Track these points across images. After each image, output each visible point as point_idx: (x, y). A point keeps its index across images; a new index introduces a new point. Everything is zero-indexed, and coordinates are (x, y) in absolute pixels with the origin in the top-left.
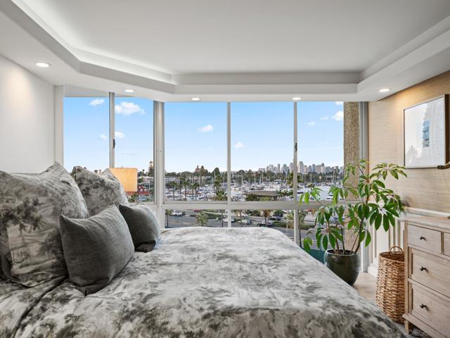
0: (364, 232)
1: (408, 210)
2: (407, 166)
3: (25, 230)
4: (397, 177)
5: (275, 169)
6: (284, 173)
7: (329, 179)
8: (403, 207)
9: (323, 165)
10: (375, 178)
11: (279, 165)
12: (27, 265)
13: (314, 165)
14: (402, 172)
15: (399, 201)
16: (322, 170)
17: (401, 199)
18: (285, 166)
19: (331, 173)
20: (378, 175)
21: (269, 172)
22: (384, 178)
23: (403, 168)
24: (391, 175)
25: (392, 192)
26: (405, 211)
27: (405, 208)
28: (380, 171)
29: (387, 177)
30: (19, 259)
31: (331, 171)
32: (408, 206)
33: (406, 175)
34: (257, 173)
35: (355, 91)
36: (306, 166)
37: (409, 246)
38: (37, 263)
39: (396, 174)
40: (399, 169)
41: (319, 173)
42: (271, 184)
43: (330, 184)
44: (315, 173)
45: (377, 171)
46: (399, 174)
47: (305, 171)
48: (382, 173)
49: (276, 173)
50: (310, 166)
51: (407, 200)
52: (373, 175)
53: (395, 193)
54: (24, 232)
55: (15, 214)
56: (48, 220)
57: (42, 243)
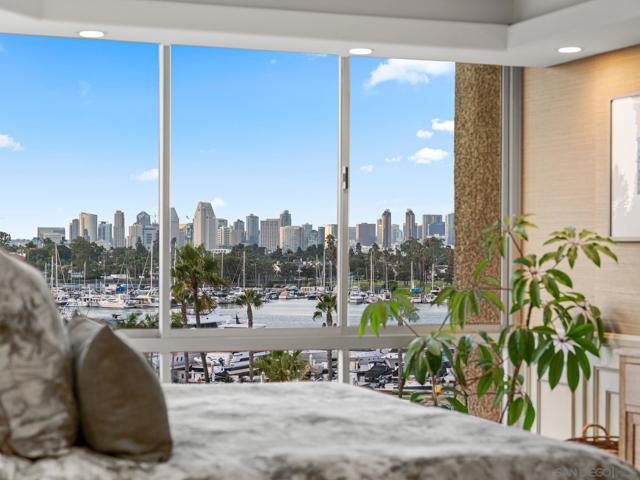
0: (519, 399)
1: (616, 340)
2: (616, 235)
3: (20, 355)
4: (598, 262)
5: (103, 230)
6: (141, 248)
7: (309, 273)
8: (606, 335)
9: (286, 218)
10: (550, 264)
11: (120, 216)
12: (30, 421)
13: (253, 219)
14: (606, 250)
15: (598, 321)
16: (284, 240)
17: (602, 317)
19: (315, 252)
20: (557, 257)
21: (80, 243)
22: (572, 264)
23: (609, 240)
24: (585, 257)
25: (582, 298)
26: (611, 342)
27: (611, 336)
28: (561, 249)
29: (576, 262)
30: (16, 410)
31: (314, 242)
32: (617, 331)
33: (616, 259)
34: (31, 245)
35: (503, 44)
36: (223, 222)
37: (629, 409)
38: (42, 419)
39: (596, 255)
40: (603, 244)
41: (272, 249)
42: (88, 291)
43: (311, 291)
45: (553, 248)
46: (602, 255)
47: (220, 239)
48: (565, 252)
49: (107, 246)
50: (239, 223)
51: (615, 317)
52: (546, 257)
53: (590, 301)
54: (15, 358)
55: (14, 324)
56: (50, 336)
57: (46, 382)
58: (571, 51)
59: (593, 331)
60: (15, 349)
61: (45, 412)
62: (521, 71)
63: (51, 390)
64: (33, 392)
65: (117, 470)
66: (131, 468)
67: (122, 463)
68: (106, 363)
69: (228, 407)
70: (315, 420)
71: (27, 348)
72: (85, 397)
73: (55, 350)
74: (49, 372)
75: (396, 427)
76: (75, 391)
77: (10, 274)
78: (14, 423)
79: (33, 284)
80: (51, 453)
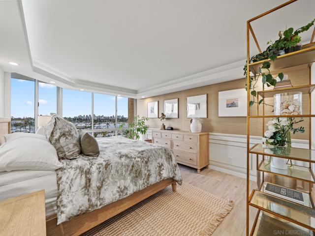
1: (148, 128)
2: (149, 117)
5: (82, 117)
6: (87, 119)
9: (103, 116)
12: (70, 152)
17: (147, 126)
18: (87, 116)
21: (79, 118)
29: (145, 120)
30: (67, 150)
31: (106, 118)
33: (149, 120)
35: (136, 96)
36: (96, 116)
39: (147, 120)
42: (80, 123)
44: (100, 119)
50: (98, 116)
52: (142, 120)
54: (67, 140)
55: (66, 133)
56: (75, 135)
57: (74, 143)
58: (143, 97)
59: (146, 128)
60: (67, 138)
61: (74, 149)
62: (136, 100)
63: (75, 145)
64: (71, 146)
65: (89, 160)
66: (92, 159)
67: (90, 158)
68: (87, 139)
69: (105, 142)
70: (121, 143)
71: (70, 138)
72: (82, 146)
73: (76, 137)
74: (75, 142)
75: (132, 144)
76: (80, 145)
77: (65, 124)
78: (66, 153)
79: (71, 125)
80: (75, 158)
